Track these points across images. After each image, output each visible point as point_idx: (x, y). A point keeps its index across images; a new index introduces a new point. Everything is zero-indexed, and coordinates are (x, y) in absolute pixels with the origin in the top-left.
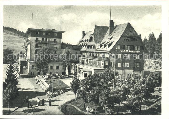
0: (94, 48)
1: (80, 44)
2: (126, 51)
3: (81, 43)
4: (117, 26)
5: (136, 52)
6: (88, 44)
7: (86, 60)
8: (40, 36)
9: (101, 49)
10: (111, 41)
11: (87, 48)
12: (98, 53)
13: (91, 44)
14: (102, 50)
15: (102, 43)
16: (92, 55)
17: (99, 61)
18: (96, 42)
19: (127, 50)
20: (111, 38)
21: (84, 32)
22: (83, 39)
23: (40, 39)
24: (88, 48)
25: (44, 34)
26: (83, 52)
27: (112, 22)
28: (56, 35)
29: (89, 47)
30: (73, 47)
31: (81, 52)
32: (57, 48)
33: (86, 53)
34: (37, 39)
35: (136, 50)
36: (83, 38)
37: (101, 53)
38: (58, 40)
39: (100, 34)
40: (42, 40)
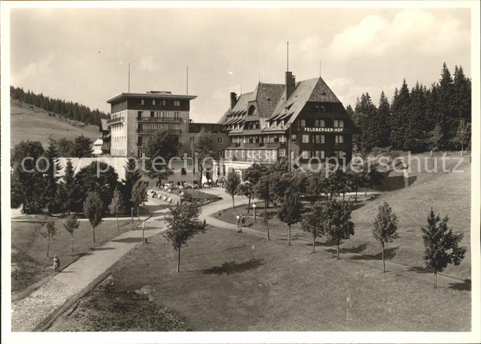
0: (258, 127)
1: (228, 121)
2: (317, 130)
3: (230, 119)
4: (300, 83)
5: (336, 130)
6: (247, 120)
7: (243, 151)
8: (146, 107)
9: (272, 129)
10: (289, 112)
11: (244, 129)
12: (266, 135)
13: (253, 120)
14: (274, 129)
15: (273, 116)
16: (254, 142)
17: (268, 150)
18: (261, 116)
19: (318, 127)
20: (289, 108)
21: (233, 95)
22: (234, 110)
23: (146, 114)
24: (246, 128)
25: (154, 104)
26: (236, 137)
27: (290, 77)
28: (177, 104)
29: (248, 125)
30: (213, 128)
31: (231, 137)
32: (181, 131)
33: (241, 140)
34: (140, 114)
35: (336, 128)
36: (232, 107)
37: (271, 135)
38: (182, 114)
39: (269, 100)
40: (150, 116)
